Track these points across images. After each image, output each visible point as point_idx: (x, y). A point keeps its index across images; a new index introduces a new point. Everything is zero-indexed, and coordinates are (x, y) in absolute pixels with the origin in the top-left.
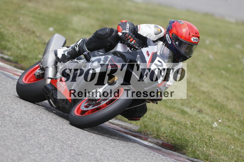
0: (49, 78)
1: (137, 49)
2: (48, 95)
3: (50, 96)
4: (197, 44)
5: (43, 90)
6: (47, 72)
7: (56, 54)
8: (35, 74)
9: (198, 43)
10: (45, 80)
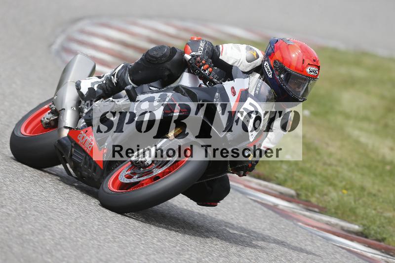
0: (66, 127)
1: (215, 84)
2: (64, 156)
3: (68, 158)
4: (316, 79)
5: (55, 146)
6: (63, 118)
7: (78, 88)
8: (41, 121)
9: (317, 76)
10: (60, 131)
